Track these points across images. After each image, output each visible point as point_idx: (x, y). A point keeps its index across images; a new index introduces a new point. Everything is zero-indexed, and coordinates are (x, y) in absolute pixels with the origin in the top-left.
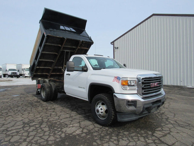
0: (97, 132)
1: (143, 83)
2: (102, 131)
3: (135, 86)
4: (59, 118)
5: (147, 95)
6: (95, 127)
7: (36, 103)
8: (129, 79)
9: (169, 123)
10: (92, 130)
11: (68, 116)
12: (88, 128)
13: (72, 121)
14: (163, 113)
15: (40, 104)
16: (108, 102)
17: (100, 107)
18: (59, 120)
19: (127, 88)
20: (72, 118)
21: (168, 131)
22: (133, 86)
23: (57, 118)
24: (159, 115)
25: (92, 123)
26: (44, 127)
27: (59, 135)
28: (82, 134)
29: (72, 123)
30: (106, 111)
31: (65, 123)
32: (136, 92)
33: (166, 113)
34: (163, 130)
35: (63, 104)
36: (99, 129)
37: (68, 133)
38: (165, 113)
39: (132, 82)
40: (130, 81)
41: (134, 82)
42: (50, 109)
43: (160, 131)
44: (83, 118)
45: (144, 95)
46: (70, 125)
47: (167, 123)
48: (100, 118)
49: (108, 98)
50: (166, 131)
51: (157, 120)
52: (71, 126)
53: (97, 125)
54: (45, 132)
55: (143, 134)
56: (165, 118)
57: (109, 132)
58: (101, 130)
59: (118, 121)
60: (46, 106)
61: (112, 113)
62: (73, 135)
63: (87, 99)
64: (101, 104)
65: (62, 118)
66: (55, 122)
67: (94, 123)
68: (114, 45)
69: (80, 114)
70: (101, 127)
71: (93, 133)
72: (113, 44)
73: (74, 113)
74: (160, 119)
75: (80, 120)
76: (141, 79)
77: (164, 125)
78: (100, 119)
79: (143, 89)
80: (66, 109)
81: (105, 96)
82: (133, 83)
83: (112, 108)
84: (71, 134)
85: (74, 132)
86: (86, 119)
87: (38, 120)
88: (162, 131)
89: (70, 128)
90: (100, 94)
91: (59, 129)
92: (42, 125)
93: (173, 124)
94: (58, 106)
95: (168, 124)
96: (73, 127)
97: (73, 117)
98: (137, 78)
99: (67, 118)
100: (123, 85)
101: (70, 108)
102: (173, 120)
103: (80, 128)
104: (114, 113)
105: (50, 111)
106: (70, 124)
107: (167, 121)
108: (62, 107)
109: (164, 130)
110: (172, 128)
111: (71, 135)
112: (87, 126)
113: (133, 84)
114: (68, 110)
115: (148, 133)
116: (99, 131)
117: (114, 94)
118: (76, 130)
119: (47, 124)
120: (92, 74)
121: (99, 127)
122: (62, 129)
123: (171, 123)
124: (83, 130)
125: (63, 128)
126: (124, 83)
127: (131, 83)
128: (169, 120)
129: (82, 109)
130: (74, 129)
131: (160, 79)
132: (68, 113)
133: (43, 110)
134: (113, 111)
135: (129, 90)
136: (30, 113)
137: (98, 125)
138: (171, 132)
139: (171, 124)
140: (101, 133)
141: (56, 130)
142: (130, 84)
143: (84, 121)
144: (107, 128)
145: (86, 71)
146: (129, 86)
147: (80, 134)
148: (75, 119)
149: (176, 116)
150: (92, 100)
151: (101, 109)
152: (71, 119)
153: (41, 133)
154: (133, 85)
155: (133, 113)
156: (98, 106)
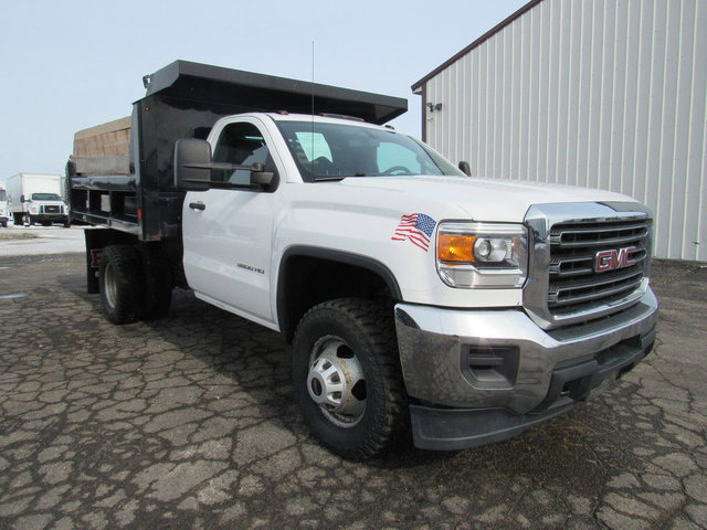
0: (306, 492)
1: (556, 251)
2: (334, 490)
3: (514, 267)
4: (149, 406)
5: (574, 311)
6: (304, 463)
7: (76, 332)
8: (479, 229)
9: (669, 445)
10: (285, 478)
11: (191, 395)
12: (267, 469)
13: (200, 423)
14: (635, 388)
15: (93, 335)
16: (369, 345)
17: (326, 366)
18: (139, 421)
19: (470, 279)
20: (205, 410)
21: (671, 492)
22: (504, 264)
23: (138, 405)
24: (615, 397)
25: (293, 439)
26: (54, 461)
27: (105, 509)
28: (228, 504)
29: (197, 437)
30: (359, 390)
31: (165, 435)
32: (515, 297)
33: (650, 387)
34: (645, 488)
35: (189, 336)
36: (323, 474)
37: (160, 497)
38: (641, 386)
39: (495, 244)
40: (488, 238)
41: (510, 244)
42: (125, 361)
43: (630, 492)
44: (256, 411)
45: (558, 314)
46: (184, 447)
47: (661, 442)
48: (332, 419)
49: (365, 325)
50: (662, 492)
51: (607, 424)
52: (188, 453)
53: (314, 452)
54: (46, 488)
55: (545, 513)
56: (647, 415)
57: (367, 497)
58: (333, 482)
59: (417, 444)
60: (116, 346)
61: (386, 399)
62: (183, 512)
63: (273, 322)
64: (335, 352)
65: (159, 409)
66: (116, 432)
67: (304, 438)
68: (423, 94)
69: (247, 389)
70: (335, 460)
71: (284, 498)
72: (420, 89)
73: (221, 385)
74: (625, 419)
75: (239, 418)
76: (548, 227)
77: (649, 459)
78: (332, 424)
79: (555, 280)
80: (195, 361)
81: (352, 315)
82: (504, 247)
83: (389, 377)
84: (172, 505)
85: (192, 492)
86: (270, 413)
87: (44, 419)
88: (643, 496)
89: (179, 468)
90: (329, 305)
91: (123, 475)
92: (48, 446)
93: (694, 449)
94: (167, 345)
95: (667, 451)
96: (193, 460)
97: (214, 406)
98: (525, 224)
99: (185, 406)
100: (449, 260)
101: (214, 355)
102: (691, 426)
103: (225, 466)
104: (396, 402)
105: (120, 372)
106: (185, 441)
107: (662, 434)
108: (182, 350)
109: (655, 491)
110: (692, 473)
111: (168, 515)
112: (267, 458)
113: (499, 255)
114: (201, 364)
115: (570, 508)
116: (318, 487)
117: (397, 306)
118: (205, 483)
119: (76, 442)
120: (298, 205)
121: (325, 462)
122: (137, 469)
123: (681, 443)
124: (239, 478)
125: (141, 468)
126: (452, 250)
127: (490, 248)
128: (669, 428)
129: (268, 363)
130: (195, 472)
131: (638, 231)
132: (194, 383)
133: (93, 363)
134: (391, 391)
135: (477, 287)
136: (30, 378)
137: (323, 452)
138: (689, 500)
139: (683, 448)
140: (329, 501)
141: (104, 478)
142: (484, 253)
143: (259, 424)
144: (362, 471)
145: (270, 187)
146: (480, 264)
147: (216, 506)
148: (217, 414)
149: (700, 403)
150: (294, 329)
151: (335, 375)
152: (200, 414)
153: (22, 497)
154: (501, 260)
155: (500, 407)
156: (322, 361)
